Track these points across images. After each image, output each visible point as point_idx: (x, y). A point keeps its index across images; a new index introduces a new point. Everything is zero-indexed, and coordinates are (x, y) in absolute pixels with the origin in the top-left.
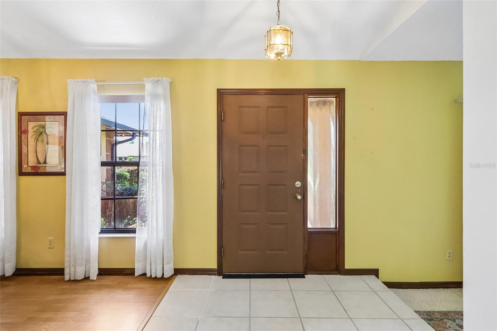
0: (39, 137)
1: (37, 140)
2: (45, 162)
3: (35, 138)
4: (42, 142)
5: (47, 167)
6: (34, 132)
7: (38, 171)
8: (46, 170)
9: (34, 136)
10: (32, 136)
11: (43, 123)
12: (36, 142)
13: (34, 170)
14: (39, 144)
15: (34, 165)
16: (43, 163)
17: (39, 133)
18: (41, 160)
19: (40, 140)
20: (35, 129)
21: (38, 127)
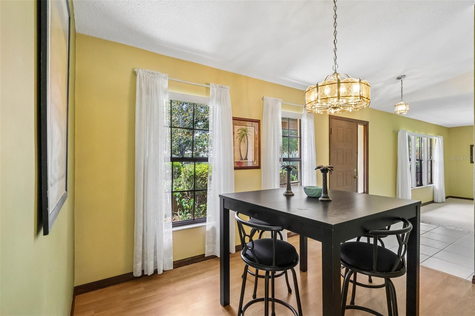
0: (242, 138)
1: (241, 140)
2: (246, 159)
3: (239, 139)
4: (244, 142)
5: (248, 162)
6: (239, 134)
7: (242, 165)
8: (247, 165)
9: (239, 138)
10: (237, 138)
11: (244, 127)
12: (240, 142)
13: (239, 165)
14: (242, 143)
15: (238, 161)
16: (244, 160)
17: (242, 136)
18: (244, 157)
19: (243, 141)
20: (239, 132)
21: (242, 130)
